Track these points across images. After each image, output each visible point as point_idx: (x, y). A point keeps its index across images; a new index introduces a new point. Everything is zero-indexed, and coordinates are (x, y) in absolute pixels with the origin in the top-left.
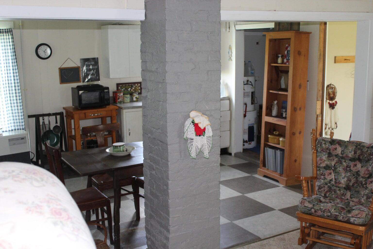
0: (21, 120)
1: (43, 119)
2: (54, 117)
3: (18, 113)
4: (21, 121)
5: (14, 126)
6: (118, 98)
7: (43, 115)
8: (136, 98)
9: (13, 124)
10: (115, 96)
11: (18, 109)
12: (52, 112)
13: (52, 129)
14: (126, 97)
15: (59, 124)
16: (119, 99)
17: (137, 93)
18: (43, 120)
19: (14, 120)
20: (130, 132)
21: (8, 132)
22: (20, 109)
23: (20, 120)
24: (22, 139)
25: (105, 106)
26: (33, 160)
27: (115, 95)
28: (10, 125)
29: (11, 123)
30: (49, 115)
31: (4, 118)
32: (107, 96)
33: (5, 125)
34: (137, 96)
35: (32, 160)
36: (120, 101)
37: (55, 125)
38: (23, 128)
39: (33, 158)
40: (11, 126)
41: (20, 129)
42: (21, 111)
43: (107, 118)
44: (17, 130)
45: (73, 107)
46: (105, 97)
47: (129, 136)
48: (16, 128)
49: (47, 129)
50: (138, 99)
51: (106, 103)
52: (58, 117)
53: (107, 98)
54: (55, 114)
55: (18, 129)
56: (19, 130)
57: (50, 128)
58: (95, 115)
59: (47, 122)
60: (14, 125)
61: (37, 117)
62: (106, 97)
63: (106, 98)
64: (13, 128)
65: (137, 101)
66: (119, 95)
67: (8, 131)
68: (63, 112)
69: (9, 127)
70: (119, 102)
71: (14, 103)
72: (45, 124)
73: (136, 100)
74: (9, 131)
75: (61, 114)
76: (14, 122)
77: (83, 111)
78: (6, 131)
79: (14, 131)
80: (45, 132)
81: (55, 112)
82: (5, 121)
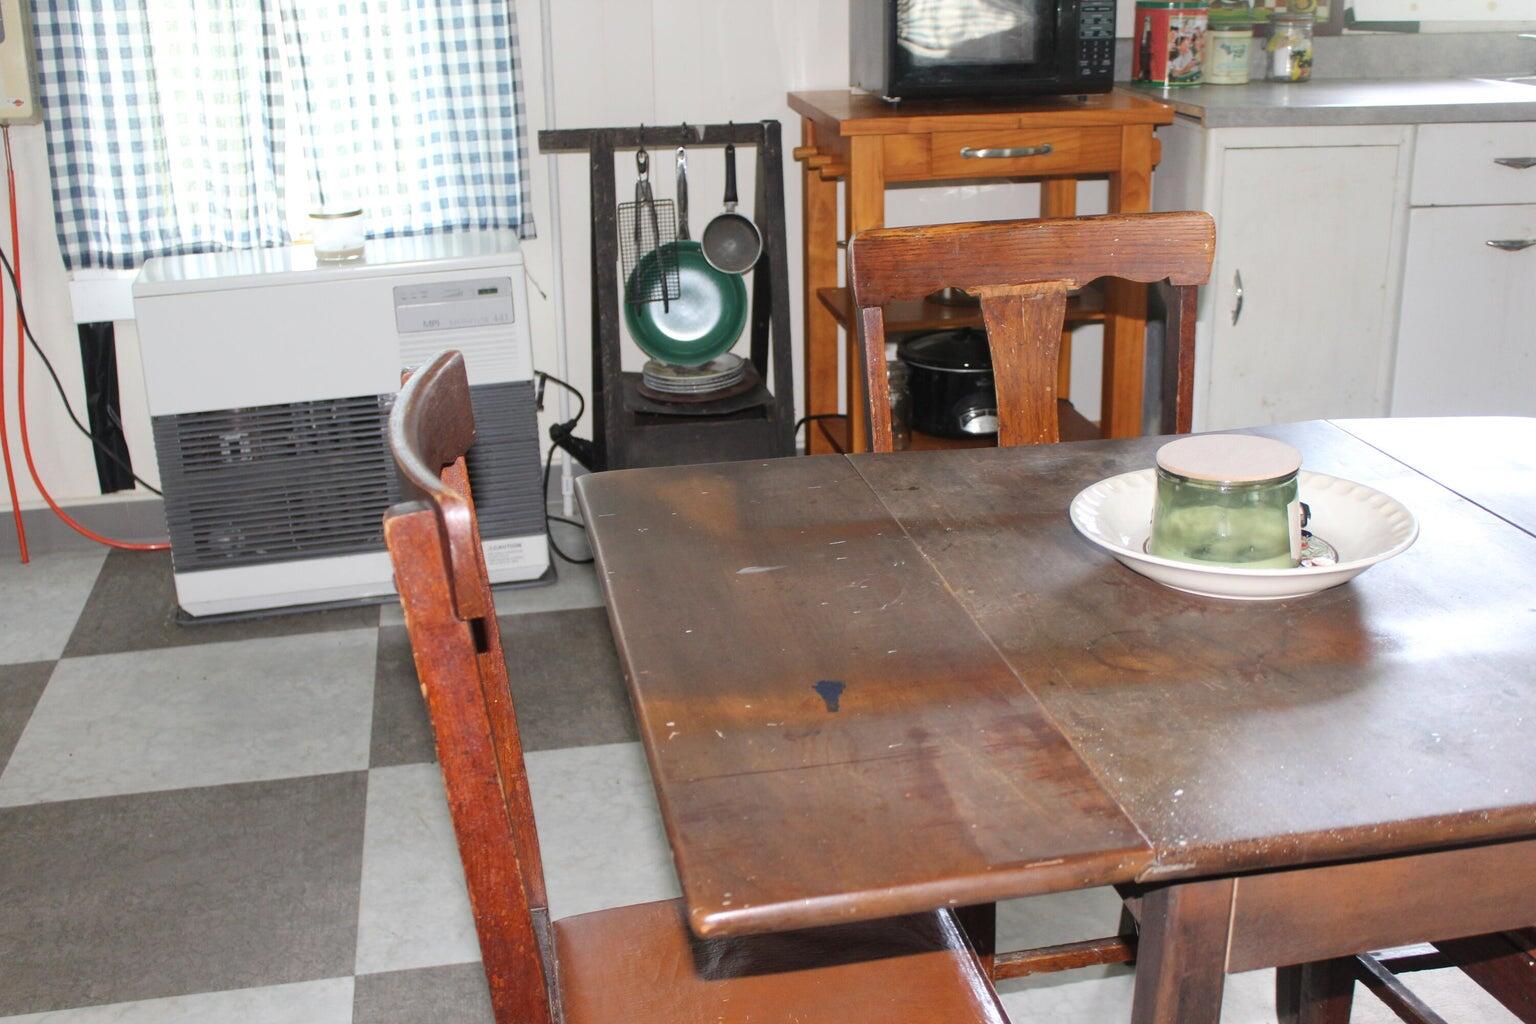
0: (502, 164)
1: (639, 164)
2: (718, 154)
3: (486, 113)
4: (502, 172)
5: (463, 202)
6: (1170, 46)
7: (645, 138)
8: (1297, 55)
9: (455, 187)
10: (1149, 33)
11: (484, 90)
12: (700, 117)
13: (696, 235)
14: (1223, 46)
15: (746, 207)
16: (1174, 55)
17: (1309, 27)
18: (643, 168)
19: (458, 158)
20: (1240, 299)
21: (418, 239)
22: (500, 86)
23: (494, 165)
24: (481, 292)
25: (1075, 97)
26: (576, 433)
27: (1148, 27)
28: (434, 195)
29: (441, 181)
30: (682, 137)
31: (397, 144)
32: (1097, 21)
33: (402, 189)
34: (1306, 45)
35: (571, 429)
36: (1185, 71)
37: (720, 209)
38: (515, 219)
39: (573, 424)
40: (444, 204)
41: (496, 226)
42: (501, 100)
43: (1083, 187)
44: (475, 231)
45: (855, 91)
46: (1083, 27)
47: (1231, 322)
48: (474, 214)
49: (668, 236)
50: (1309, 63)
51: (1087, 72)
52: (747, 157)
53: (1097, 33)
54: (727, 136)
55: (483, 226)
56: (490, 229)
57: (684, 231)
58: (1000, 156)
59: (664, 188)
60: (461, 195)
61: (601, 145)
62: (1088, 31)
63: (1089, 34)
64: (455, 215)
65: (1301, 81)
66: (1176, 29)
67: (419, 233)
68: (781, 121)
69: (427, 207)
70: (1172, 78)
71: (461, 46)
72: (650, 201)
73: (1297, 72)
74: (429, 231)
75: (766, 135)
76: (458, 173)
77: (917, 123)
78: (408, 233)
79: (458, 232)
80: (652, 256)
81: (724, 121)
82: (400, 165)
